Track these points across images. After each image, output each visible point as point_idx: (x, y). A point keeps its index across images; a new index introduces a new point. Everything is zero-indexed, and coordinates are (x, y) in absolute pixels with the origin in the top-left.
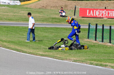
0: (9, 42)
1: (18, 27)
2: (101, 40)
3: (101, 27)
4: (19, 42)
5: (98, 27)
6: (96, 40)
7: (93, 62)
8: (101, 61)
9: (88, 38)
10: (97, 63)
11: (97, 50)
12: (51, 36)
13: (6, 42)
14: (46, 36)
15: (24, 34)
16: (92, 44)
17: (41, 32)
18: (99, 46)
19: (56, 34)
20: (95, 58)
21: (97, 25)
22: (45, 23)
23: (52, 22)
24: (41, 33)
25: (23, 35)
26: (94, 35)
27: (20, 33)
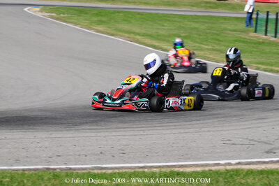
0: (144, 35)
1: (157, 14)
2: (273, 35)
3: (275, 17)
4: (158, 36)
5: (270, 17)
6: (266, 35)
7: (260, 66)
8: (272, 65)
9: (256, 31)
10: (265, 67)
11: (267, 49)
12: (203, 27)
13: (139, 34)
14: (195, 28)
15: (165, 24)
16: (261, 40)
17: (190, 21)
18: (270, 44)
19: (210, 25)
20: (263, 60)
21: (268, 12)
22: (195, 9)
23: (205, 7)
24: (189, 23)
25: (164, 26)
26: (264, 28)
27: (160, 22)
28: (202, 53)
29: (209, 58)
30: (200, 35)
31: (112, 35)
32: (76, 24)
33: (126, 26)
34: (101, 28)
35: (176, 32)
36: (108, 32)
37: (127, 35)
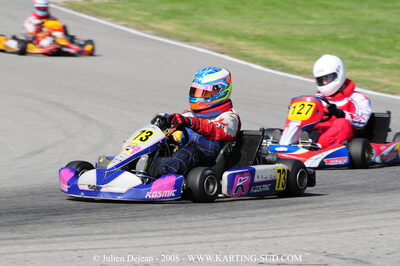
28: (368, 74)
29: (377, 83)
30: (380, 36)
31: (187, 40)
32: (116, 19)
33: (225, 22)
34: (168, 26)
35: (331, 30)
36: (182, 33)
37: (219, 40)
